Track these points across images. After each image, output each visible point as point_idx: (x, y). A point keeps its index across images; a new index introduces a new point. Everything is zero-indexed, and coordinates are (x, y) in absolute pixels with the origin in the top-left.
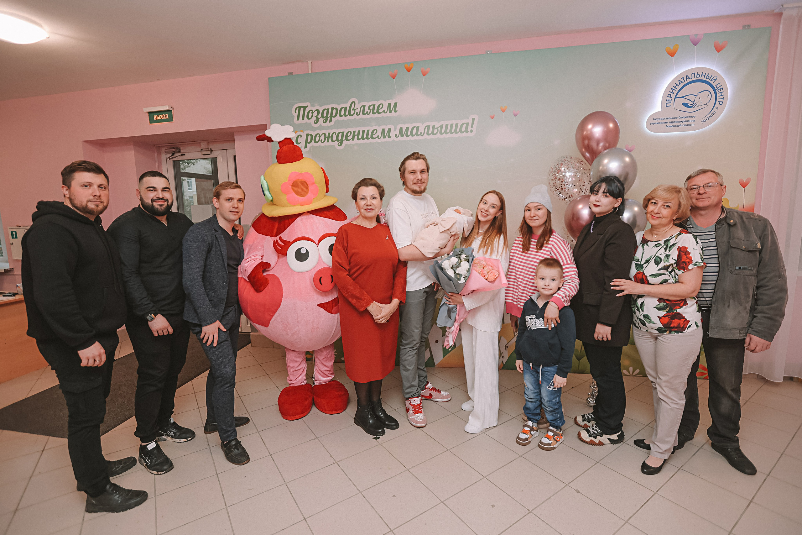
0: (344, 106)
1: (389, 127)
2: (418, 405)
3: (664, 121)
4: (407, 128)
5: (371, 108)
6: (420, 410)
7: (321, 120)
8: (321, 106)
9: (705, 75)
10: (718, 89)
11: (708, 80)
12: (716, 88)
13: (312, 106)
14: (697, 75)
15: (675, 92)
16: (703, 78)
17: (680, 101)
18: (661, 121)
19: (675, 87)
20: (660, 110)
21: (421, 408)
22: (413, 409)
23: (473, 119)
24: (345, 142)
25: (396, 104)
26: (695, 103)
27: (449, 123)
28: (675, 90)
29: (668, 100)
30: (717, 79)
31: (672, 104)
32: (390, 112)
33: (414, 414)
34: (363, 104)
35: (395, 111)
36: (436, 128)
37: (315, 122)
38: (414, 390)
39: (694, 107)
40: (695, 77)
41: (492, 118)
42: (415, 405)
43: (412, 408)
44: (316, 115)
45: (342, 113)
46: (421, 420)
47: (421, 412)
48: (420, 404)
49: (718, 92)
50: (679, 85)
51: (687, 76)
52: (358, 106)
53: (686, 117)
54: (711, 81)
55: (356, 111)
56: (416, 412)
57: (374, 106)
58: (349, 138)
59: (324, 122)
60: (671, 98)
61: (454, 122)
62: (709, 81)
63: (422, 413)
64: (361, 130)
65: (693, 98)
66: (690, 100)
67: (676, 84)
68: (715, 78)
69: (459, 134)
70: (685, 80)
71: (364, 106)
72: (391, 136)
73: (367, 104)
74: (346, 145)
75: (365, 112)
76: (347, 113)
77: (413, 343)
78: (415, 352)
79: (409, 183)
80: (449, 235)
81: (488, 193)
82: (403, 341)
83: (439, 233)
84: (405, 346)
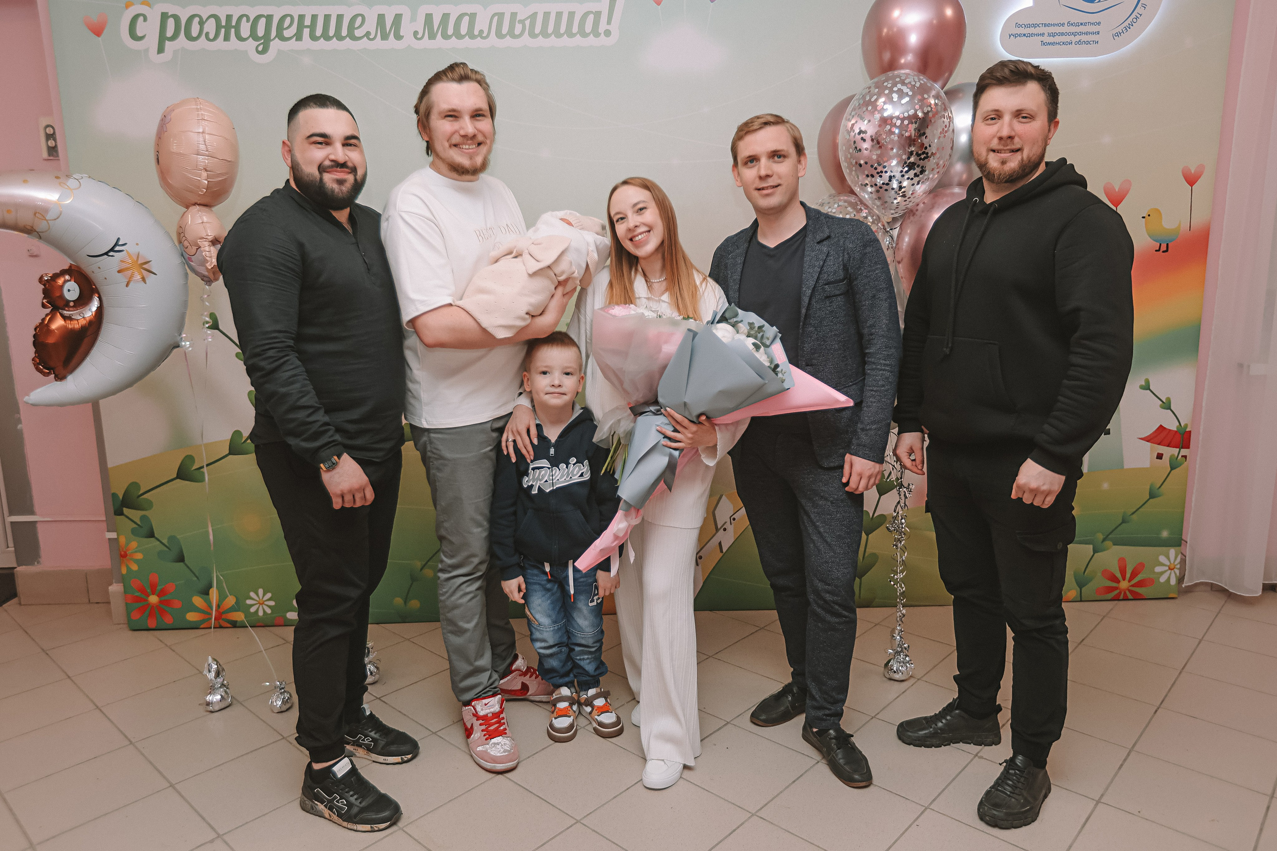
2: (496, 715)
6: (502, 728)
20: (1031, 4)
21: (502, 721)
22: (484, 727)
33: (486, 739)
38: (484, 678)
41: (658, 2)
42: (486, 715)
43: (481, 725)
46: (504, 751)
47: (502, 733)
48: (501, 712)
56: (490, 735)
63: (506, 734)
74: (280, 52)
77: (472, 562)
78: (477, 585)
79: (441, 145)
80: (553, 282)
81: (625, 183)
82: (445, 559)
83: (526, 275)
84: (450, 572)
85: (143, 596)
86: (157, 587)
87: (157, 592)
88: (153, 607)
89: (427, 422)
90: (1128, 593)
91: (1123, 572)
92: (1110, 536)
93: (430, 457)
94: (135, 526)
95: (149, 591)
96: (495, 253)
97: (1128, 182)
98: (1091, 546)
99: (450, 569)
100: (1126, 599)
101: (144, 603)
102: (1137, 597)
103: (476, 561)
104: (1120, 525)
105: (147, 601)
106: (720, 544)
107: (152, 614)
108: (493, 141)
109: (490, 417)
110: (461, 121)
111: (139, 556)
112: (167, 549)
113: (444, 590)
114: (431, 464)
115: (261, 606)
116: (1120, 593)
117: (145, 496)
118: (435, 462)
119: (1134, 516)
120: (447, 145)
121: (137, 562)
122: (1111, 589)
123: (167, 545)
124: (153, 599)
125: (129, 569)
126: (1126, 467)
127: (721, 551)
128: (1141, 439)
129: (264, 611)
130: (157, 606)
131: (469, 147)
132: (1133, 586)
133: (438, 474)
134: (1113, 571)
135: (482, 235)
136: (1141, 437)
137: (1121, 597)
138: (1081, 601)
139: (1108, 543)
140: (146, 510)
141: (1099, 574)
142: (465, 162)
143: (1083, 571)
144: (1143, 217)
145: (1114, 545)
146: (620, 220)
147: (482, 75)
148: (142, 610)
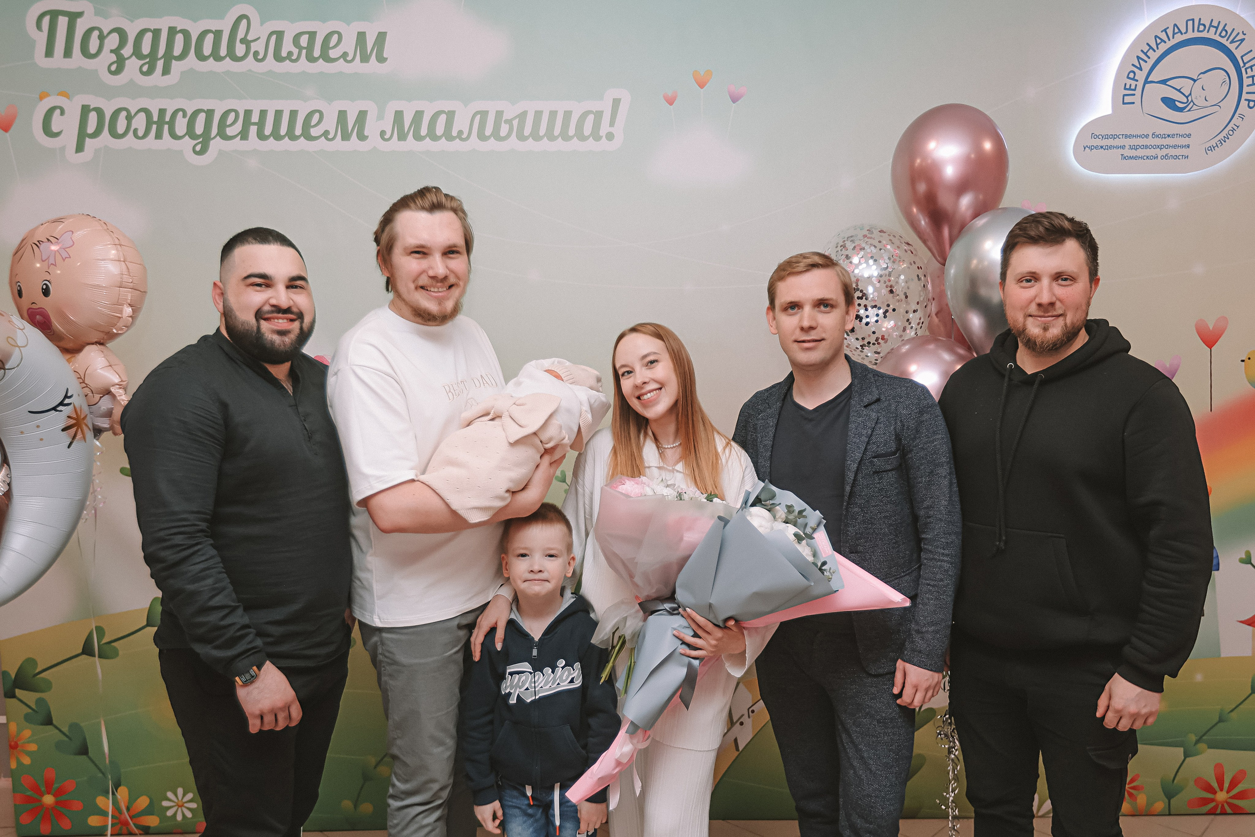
0: (214, 25)
1: (362, 105)
3: (1117, 142)
4: (419, 115)
5: (304, 41)
7: (133, 65)
8: (132, 17)
9: (1217, 28)
10: (1247, 66)
11: (1223, 41)
12: (1242, 64)
13: (98, 13)
14: (1200, 24)
15: (1146, 67)
16: (1211, 35)
17: (1156, 92)
18: (1110, 142)
19: (1145, 54)
20: (1109, 111)
23: (616, 102)
24: (216, 144)
25: (381, 37)
26: (1192, 101)
27: (547, 107)
28: (1146, 62)
29: (1128, 87)
30: (1244, 39)
31: (1136, 99)
32: (365, 59)
34: (277, 25)
35: (381, 59)
36: (506, 121)
37: (113, 68)
39: (1189, 111)
40: (1193, 31)
41: (671, 101)
44: (114, 47)
45: (207, 50)
49: (1247, 73)
50: (1155, 48)
51: (1175, 25)
52: (260, 31)
53: (1169, 136)
54: (1231, 43)
55: (254, 47)
57: (312, 35)
58: (230, 131)
59: (143, 73)
60: (1136, 83)
61: (561, 107)
62: (1227, 44)
64: (272, 107)
65: (1186, 88)
66: (1179, 91)
67: (1148, 44)
68: (1240, 37)
69: (576, 143)
70: (1171, 36)
71: (280, 35)
72: (366, 134)
73: (290, 30)
74: (221, 153)
75: (284, 54)
76: (223, 52)
77: (431, 789)
78: (437, 814)
79: (406, 286)
80: (538, 451)
81: (634, 330)
82: (397, 783)
83: (507, 444)
84: (402, 799)
85: (36, 796)
86: (53, 785)
87: (53, 791)
88: (47, 809)
89: (380, 619)
90: (1226, 806)
91: (1220, 781)
92: (1204, 738)
93: (381, 661)
94: (30, 711)
95: (43, 789)
96: (468, 414)
97: (1225, 319)
98: (1182, 749)
99: (403, 796)
100: (1224, 813)
101: (37, 804)
102: (1238, 811)
103: (436, 787)
104: (1216, 724)
105: (40, 801)
106: (736, 740)
107: (46, 818)
108: (467, 281)
109: (458, 612)
110: (431, 258)
111: (33, 747)
112: (67, 739)
113: (395, 822)
114: (383, 669)
115: (180, 809)
116: (1216, 807)
117: (43, 675)
118: (388, 668)
119: (1232, 714)
120: (412, 286)
121: (29, 754)
122: (1205, 801)
123: (68, 734)
124: (48, 799)
125: (19, 763)
126: (1223, 655)
127: (737, 749)
128: (1241, 622)
129: (184, 815)
130: (53, 808)
131: (439, 291)
132: (1231, 798)
133: (391, 682)
134: (1206, 778)
135: (452, 391)
136: (1240, 620)
137: (1219, 811)
138: (1170, 815)
139: (1202, 746)
140: (42, 691)
141: (1192, 783)
142: (431, 306)
143: (1172, 778)
144: (1243, 361)
145: (1209, 748)
146: (626, 374)
147: (459, 201)
148: (34, 812)
